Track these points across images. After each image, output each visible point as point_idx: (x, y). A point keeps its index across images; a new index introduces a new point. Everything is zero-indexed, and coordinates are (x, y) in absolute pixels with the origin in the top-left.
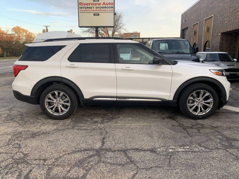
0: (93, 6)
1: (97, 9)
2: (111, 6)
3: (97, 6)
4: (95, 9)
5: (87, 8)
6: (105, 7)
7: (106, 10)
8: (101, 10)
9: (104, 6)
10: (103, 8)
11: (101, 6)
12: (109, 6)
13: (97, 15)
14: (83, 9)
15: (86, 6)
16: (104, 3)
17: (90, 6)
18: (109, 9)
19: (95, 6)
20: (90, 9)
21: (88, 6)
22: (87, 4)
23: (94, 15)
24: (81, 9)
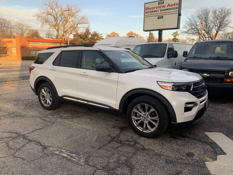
0: (158, 9)
1: (162, 12)
2: (176, 6)
3: (162, 9)
4: (159, 12)
5: (152, 12)
6: (170, 9)
7: (170, 12)
8: (165, 13)
9: (169, 7)
10: (167, 9)
11: (166, 8)
12: (173, 7)
13: (161, 18)
14: (148, 14)
15: (151, 10)
16: (169, 5)
17: (156, 9)
18: (173, 10)
19: (160, 9)
20: (154, 13)
21: (153, 10)
22: (152, 8)
23: (158, 18)
24: (147, 14)
